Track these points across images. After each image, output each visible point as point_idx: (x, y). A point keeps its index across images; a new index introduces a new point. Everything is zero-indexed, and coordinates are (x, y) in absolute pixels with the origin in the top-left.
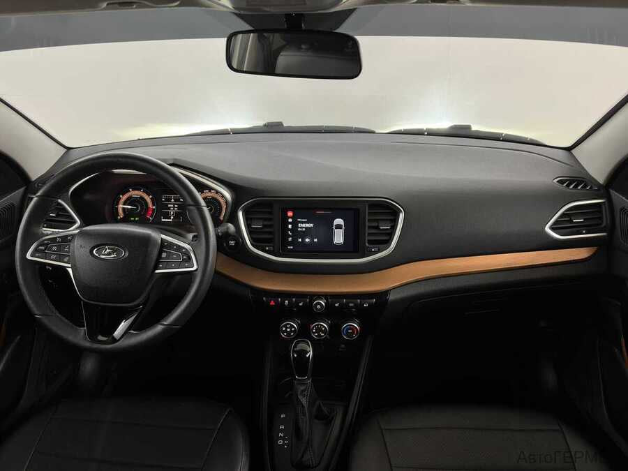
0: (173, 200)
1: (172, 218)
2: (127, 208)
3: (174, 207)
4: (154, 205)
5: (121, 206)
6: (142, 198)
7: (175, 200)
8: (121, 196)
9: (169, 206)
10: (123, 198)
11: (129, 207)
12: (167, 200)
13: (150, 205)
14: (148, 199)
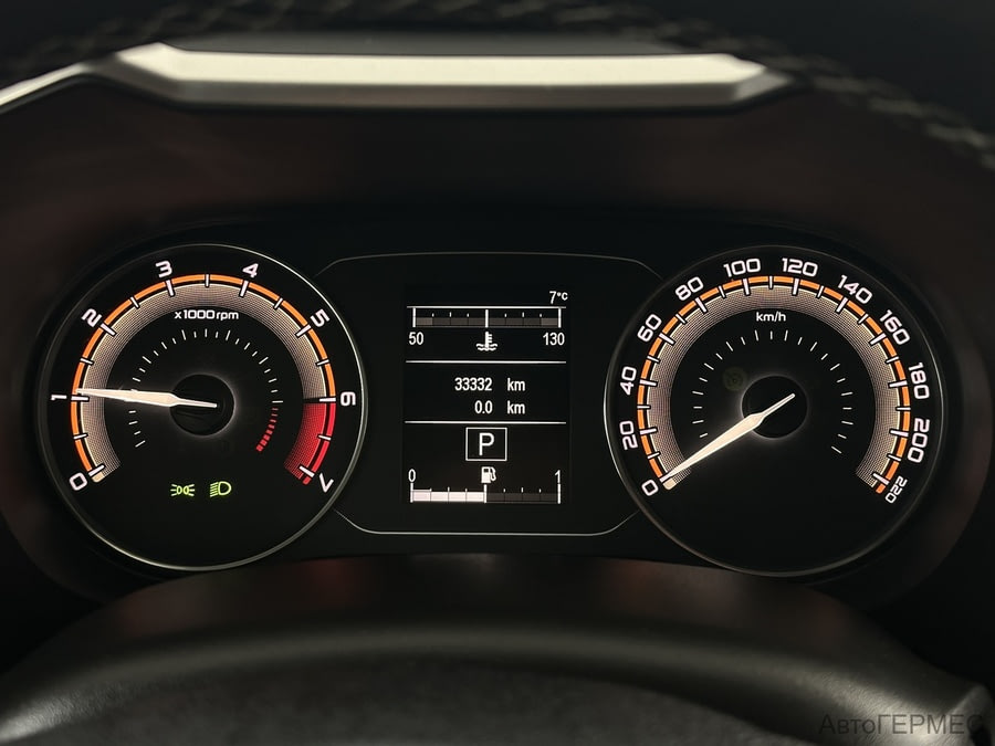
0: (488, 344)
1: (487, 477)
2: (145, 411)
3: (500, 396)
4: (345, 381)
5: (89, 391)
6: (251, 327)
7: (510, 342)
8: (91, 317)
9: (463, 384)
10: (112, 331)
11: (166, 400)
12: (440, 341)
13: (319, 379)
14: (299, 333)
